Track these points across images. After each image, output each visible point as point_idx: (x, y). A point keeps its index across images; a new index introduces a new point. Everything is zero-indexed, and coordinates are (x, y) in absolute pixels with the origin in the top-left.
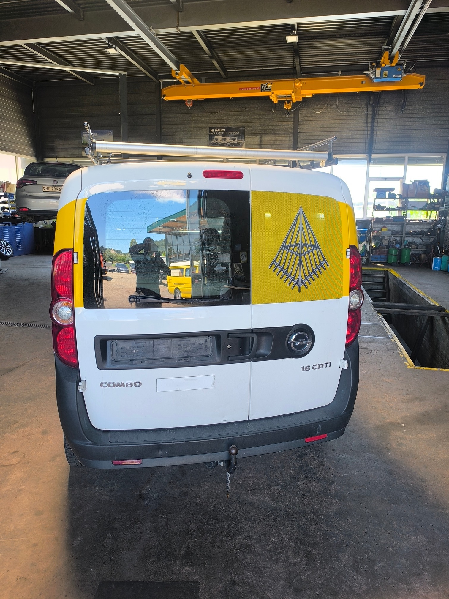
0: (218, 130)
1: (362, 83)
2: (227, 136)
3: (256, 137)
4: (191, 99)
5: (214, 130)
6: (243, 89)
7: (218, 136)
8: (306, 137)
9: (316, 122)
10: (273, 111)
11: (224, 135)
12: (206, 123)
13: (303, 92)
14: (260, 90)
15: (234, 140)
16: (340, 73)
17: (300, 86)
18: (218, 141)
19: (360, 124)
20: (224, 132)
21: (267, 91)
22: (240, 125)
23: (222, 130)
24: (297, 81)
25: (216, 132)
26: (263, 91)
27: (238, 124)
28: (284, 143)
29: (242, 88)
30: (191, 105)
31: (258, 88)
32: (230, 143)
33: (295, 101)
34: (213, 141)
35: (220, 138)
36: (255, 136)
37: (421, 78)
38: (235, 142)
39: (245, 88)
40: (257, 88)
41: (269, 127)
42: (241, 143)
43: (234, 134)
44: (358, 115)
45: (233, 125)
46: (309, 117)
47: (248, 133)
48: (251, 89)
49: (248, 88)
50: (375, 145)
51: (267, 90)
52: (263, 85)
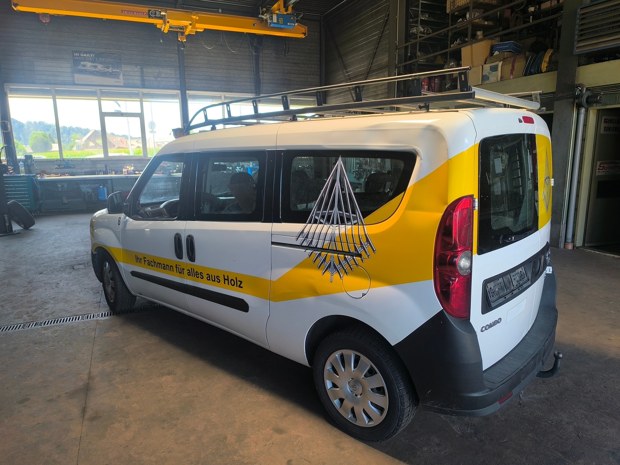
0: (85, 54)
1: (254, 25)
2: (98, 63)
3: (136, 67)
4: (48, 14)
5: (80, 55)
6: (126, 12)
7: (86, 62)
8: (193, 72)
9: (202, 57)
10: (161, 41)
11: (93, 62)
12: (66, 45)
13: (198, 25)
14: (148, 16)
15: (108, 68)
16: (220, 11)
17: (196, 19)
18: (86, 67)
19: (245, 64)
20: (93, 58)
21: (155, 19)
22: (113, 52)
23: (90, 55)
24: (194, 14)
25: (82, 57)
26: (152, 18)
27: (111, 50)
28: (170, 77)
29: (124, 11)
30: (48, 21)
31: (145, 14)
32: (103, 71)
33: (188, 34)
34: (79, 67)
35: (89, 64)
36: (134, 66)
37: (304, 29)
38: (110, 70)
39: (129, 11)
40: (143, 13)
41: (150, 57)
42: (117, 72)
43: (108, 61)
44: (242, 55)
45: (105, 50)
46: (194, 51)
47: (125, 62)
48: (137, 13)
49: (133, 12)
50: (263, 85)
51: (155, 17)
52: (151, 11)
